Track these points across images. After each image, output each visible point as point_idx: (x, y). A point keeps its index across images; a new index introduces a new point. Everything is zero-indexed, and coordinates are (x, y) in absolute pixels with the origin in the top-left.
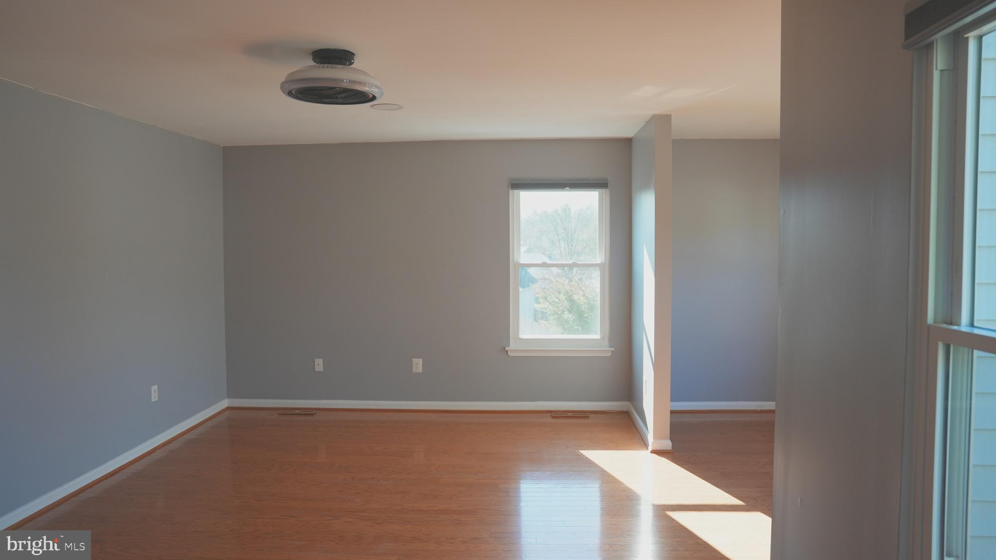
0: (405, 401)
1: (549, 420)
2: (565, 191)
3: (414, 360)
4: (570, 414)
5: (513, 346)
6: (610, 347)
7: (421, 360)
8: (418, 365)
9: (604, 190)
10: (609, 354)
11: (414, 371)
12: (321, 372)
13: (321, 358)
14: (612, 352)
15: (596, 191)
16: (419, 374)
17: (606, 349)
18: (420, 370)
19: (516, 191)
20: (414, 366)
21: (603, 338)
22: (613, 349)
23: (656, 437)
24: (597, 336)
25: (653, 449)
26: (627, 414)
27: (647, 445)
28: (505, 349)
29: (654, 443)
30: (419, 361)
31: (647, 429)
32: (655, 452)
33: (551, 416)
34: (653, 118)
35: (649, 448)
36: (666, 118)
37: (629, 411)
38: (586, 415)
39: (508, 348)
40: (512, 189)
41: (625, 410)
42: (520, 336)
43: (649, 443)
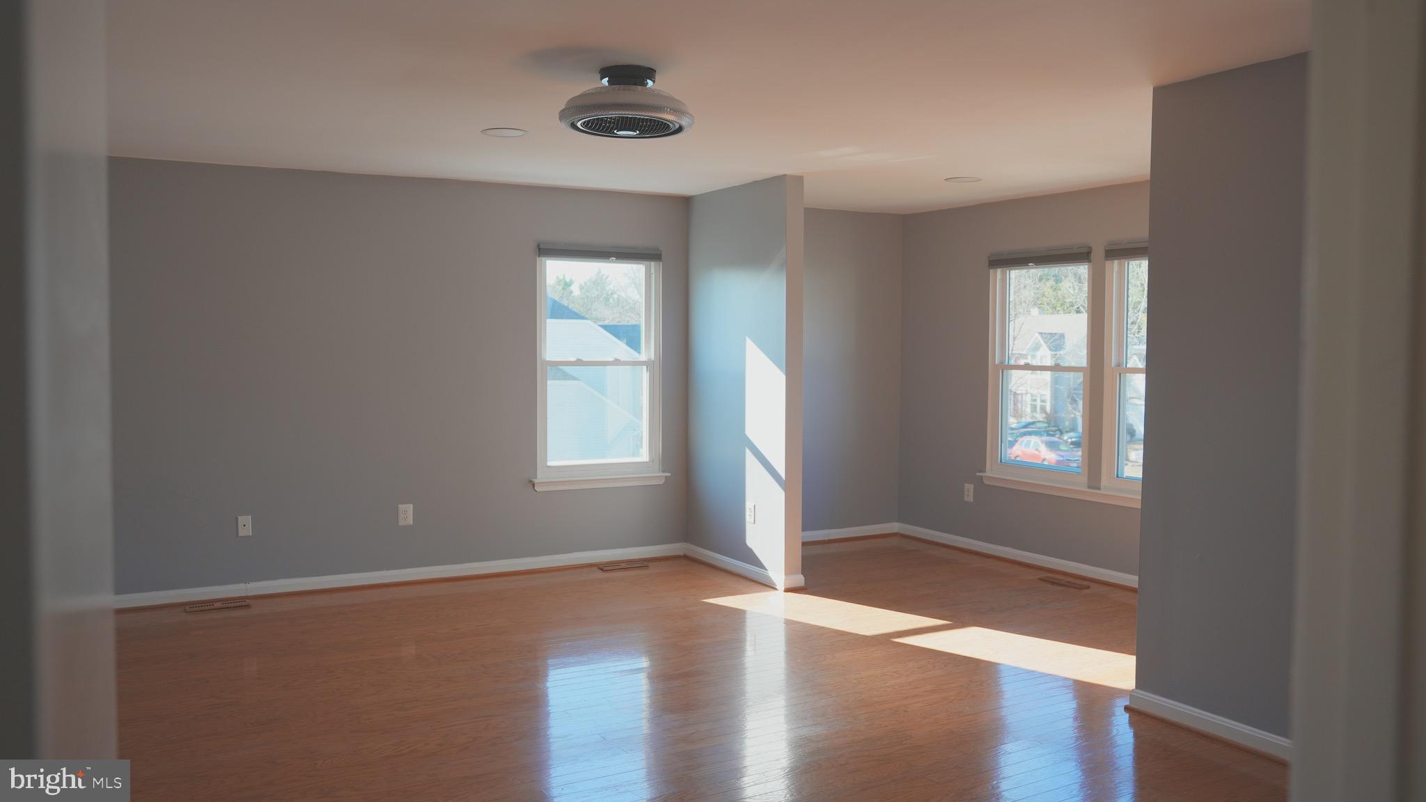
0: (388, 570)
1: (601, 575)
2: (610, 262)
3: (401, 507)
4: (623, 565)
5: (541, 477)
6: (663, 471)
7: (412, 506)
8: (407, 514)
9: (653, 263)
10: (662, 482)
11: (402, 523)
12: (249, 536)
13: (249, 515)
14: (666, 477)
15: (643, 264)
16: (409, 526)
17: (658, 476)
18: (410, 521)
19: (543, 259)
20: (401, 516)
21: (652, 460)
22: (669, 474)
23: (788, 572)
24: (644, 456)
25: (783, 589)
26: (687, 558)
27: (769, 586)
28: (531, 481)
29: (785, 580)
30: (410, 508)
31: (761, 566)
32: (787, 590)
33: (602, 570)
34: (781, 179)
35: (777, 587)
36: (799, 180)
37: (688, 554)
38: (643, 563)
39: (536, 481)
40: (539, 256)
41: (682, 554)
42: (549, 464)
43: (775, 581)
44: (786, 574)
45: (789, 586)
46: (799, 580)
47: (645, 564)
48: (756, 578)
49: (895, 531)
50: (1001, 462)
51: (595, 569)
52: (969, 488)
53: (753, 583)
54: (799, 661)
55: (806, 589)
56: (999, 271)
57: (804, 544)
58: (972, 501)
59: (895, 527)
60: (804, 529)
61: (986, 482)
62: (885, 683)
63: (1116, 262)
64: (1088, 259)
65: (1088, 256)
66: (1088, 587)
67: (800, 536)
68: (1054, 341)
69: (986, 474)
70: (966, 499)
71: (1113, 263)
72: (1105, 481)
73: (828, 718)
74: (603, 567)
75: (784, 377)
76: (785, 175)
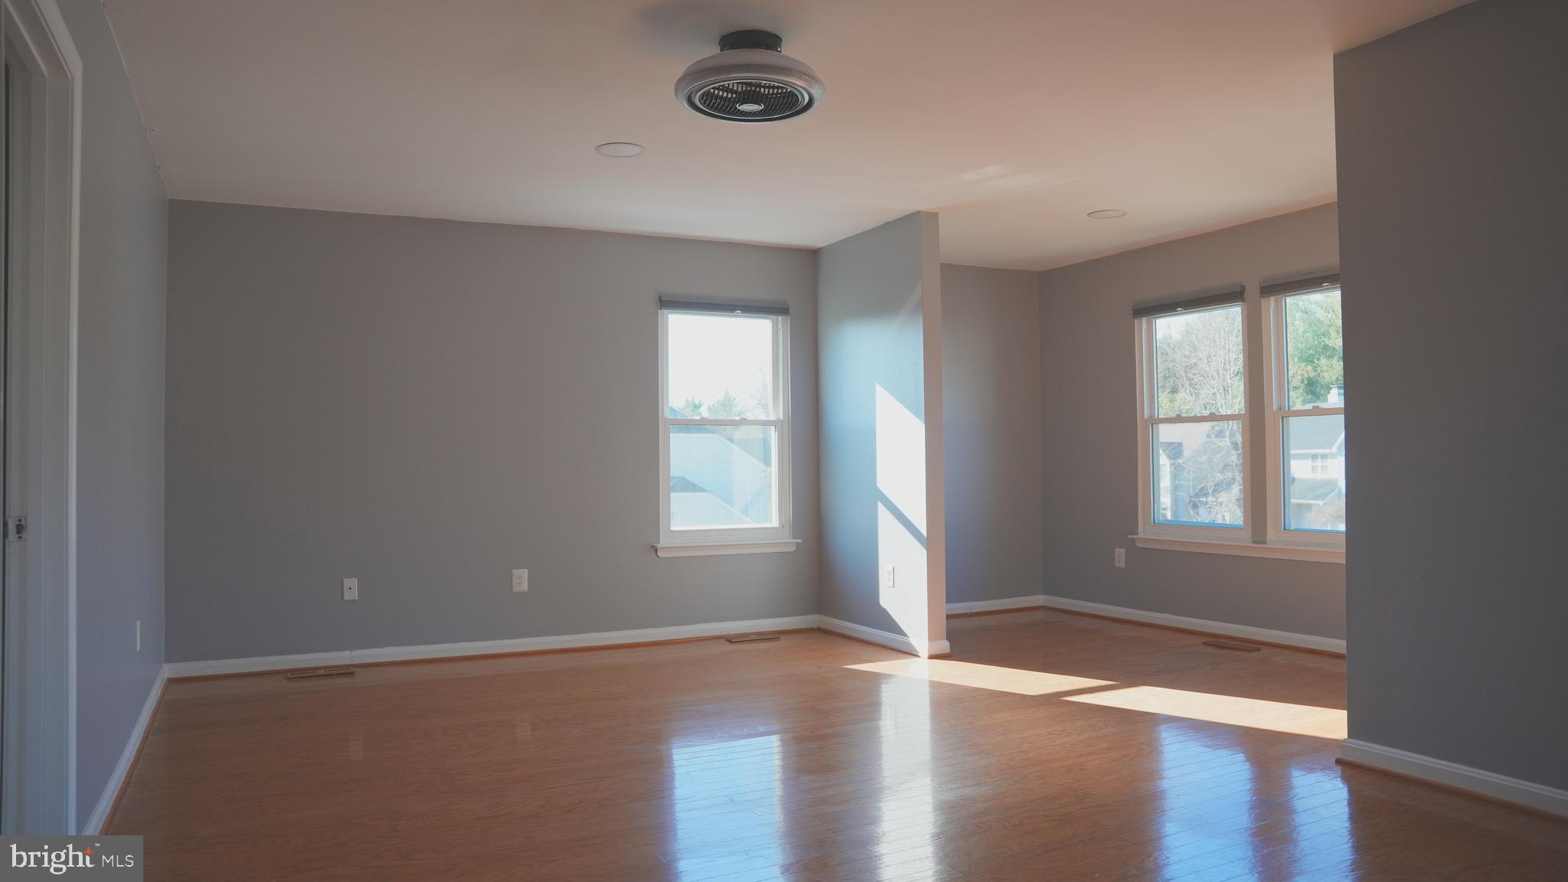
0: (500, 639)
1: (728, 647)
2: (735, 316)
3: (516, 572)
4: (753, 637)
5: (663, 542)
6: (794, 538)
7: (527, 571)
8: (521, 579)
9: (780, 318)
10: (792, 549)
11: (516, 589)
12: (355, 600)
13: (355, 577)
14: (797, 543)
15: (768, 318)
16: (523, 593)
17: (788, 542)
18: (525, 587)
19: (665, 311)
20: (515, 581)
21: (782, 526)
22: (800, 541)
23: (932, 637)
24: (775, 523)
25: (927, 656)
26: (821, 631)
27: (910, 653)
28: (653, 547)
29: (929, 646)
30: (524, 574)
31: (902, 633)
32: (931, 657)
33: (730, 641)
34: (914, 217)
35: (920, 654)
36: (933, 217)
37: (821, 626)
38: (775, 636)
39: (658, 546)
40: (660, 309)
41: (815, 626)
42: (672, 529)
43: (916, 647)
44: (930, 639)
45: (935, 652)
46: (944, 646)
47: (776, 636)
48: (896, 646)
49: (1041, 603)
50: (1154, 522)
51: (723, 640)
52: (1120, 554)
53: (894, 652)
54: (952, 722)
55: (952, 656)
56: (1144, 320)
57: (948, 617)
58: (1124, 566)
59: (1040, 600)
60: (948, 601)
61: (1139, 545)
62: (1053, 742)
63: (1272, 299)
64: (1241, 298)
65: (1241, 295)
66: (1259, 650)
67: (944, 609)
68: (1173, 449)
69: (1139, 536)
70: (1117, 564)
71: (1269, 300)
72: (1270, 535)
73: (993, 778)
74: (730, 639)
75: (923, 426)
76: (919, 212)
